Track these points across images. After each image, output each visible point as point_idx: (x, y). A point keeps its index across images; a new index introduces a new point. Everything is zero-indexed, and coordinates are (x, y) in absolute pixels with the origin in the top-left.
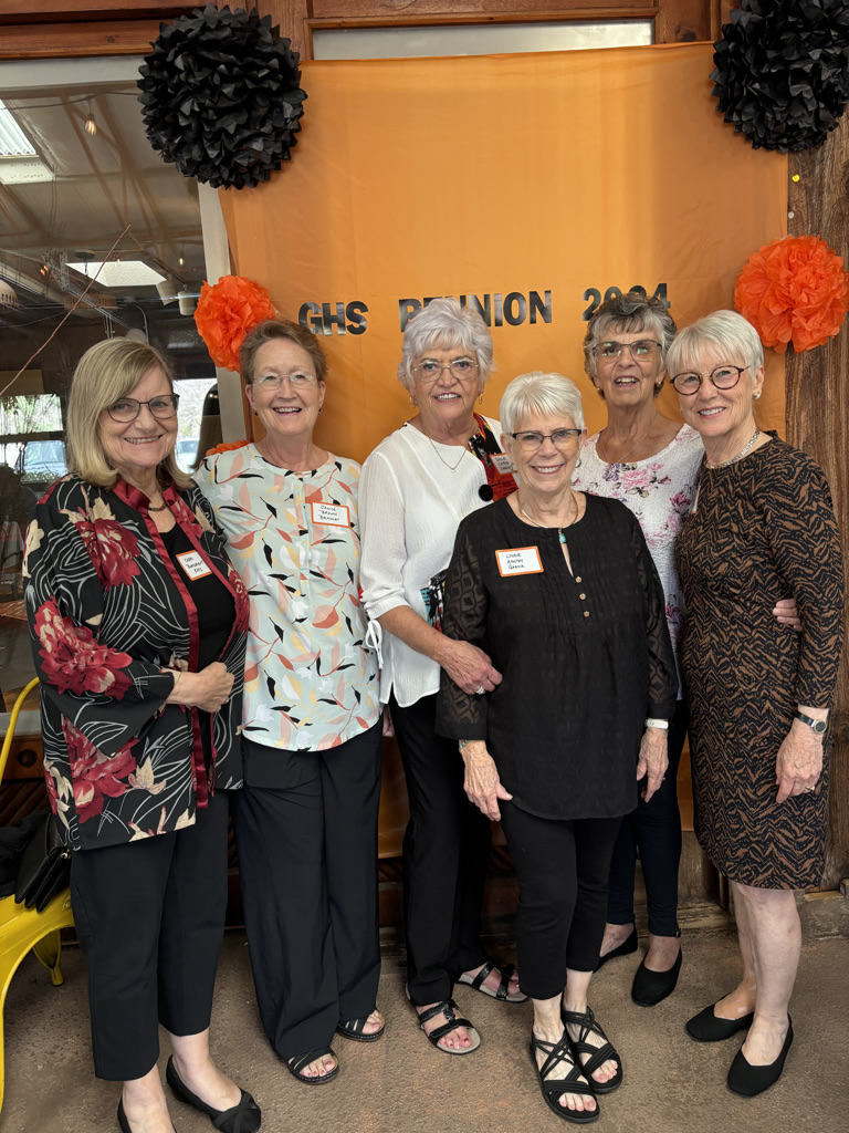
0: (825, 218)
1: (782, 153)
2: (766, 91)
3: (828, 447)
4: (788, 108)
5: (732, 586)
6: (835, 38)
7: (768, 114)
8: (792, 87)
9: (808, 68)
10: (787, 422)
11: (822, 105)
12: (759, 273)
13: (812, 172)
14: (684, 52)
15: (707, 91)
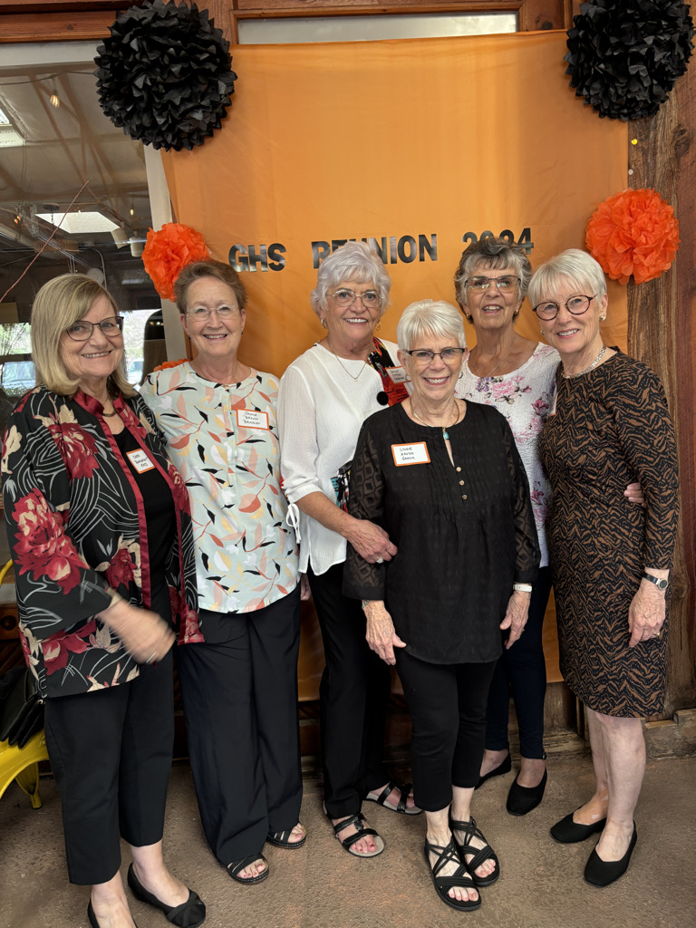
0: (658, 175)
1: (623, 122)
2: (610, 70)
3: (661, 361)
4: (628, 85)
5: (590, 473)
6: (665, 27)
7: (611, 89)
8: (630, 67)
9: (644, 51)
10: (629, 341)
11: (655, 82)
12: (606, 219)
13: (647, 137)
14: (542, 38)
15: (562, 70)
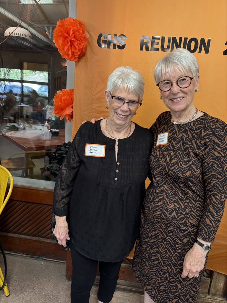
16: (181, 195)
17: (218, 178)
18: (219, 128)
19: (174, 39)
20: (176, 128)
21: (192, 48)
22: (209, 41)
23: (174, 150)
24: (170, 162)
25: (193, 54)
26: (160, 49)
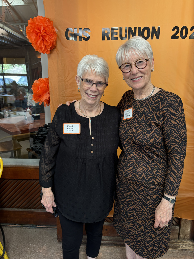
16: (147, 159)
17: (176, 142)
18: (173, 101)
19: (130, 29)
20: (138, 104)
21: (146, 35)
22: (159, 28)
23: (139, 122)
24: (136, 133)
25: (147, 41)
26: (119, 38)
